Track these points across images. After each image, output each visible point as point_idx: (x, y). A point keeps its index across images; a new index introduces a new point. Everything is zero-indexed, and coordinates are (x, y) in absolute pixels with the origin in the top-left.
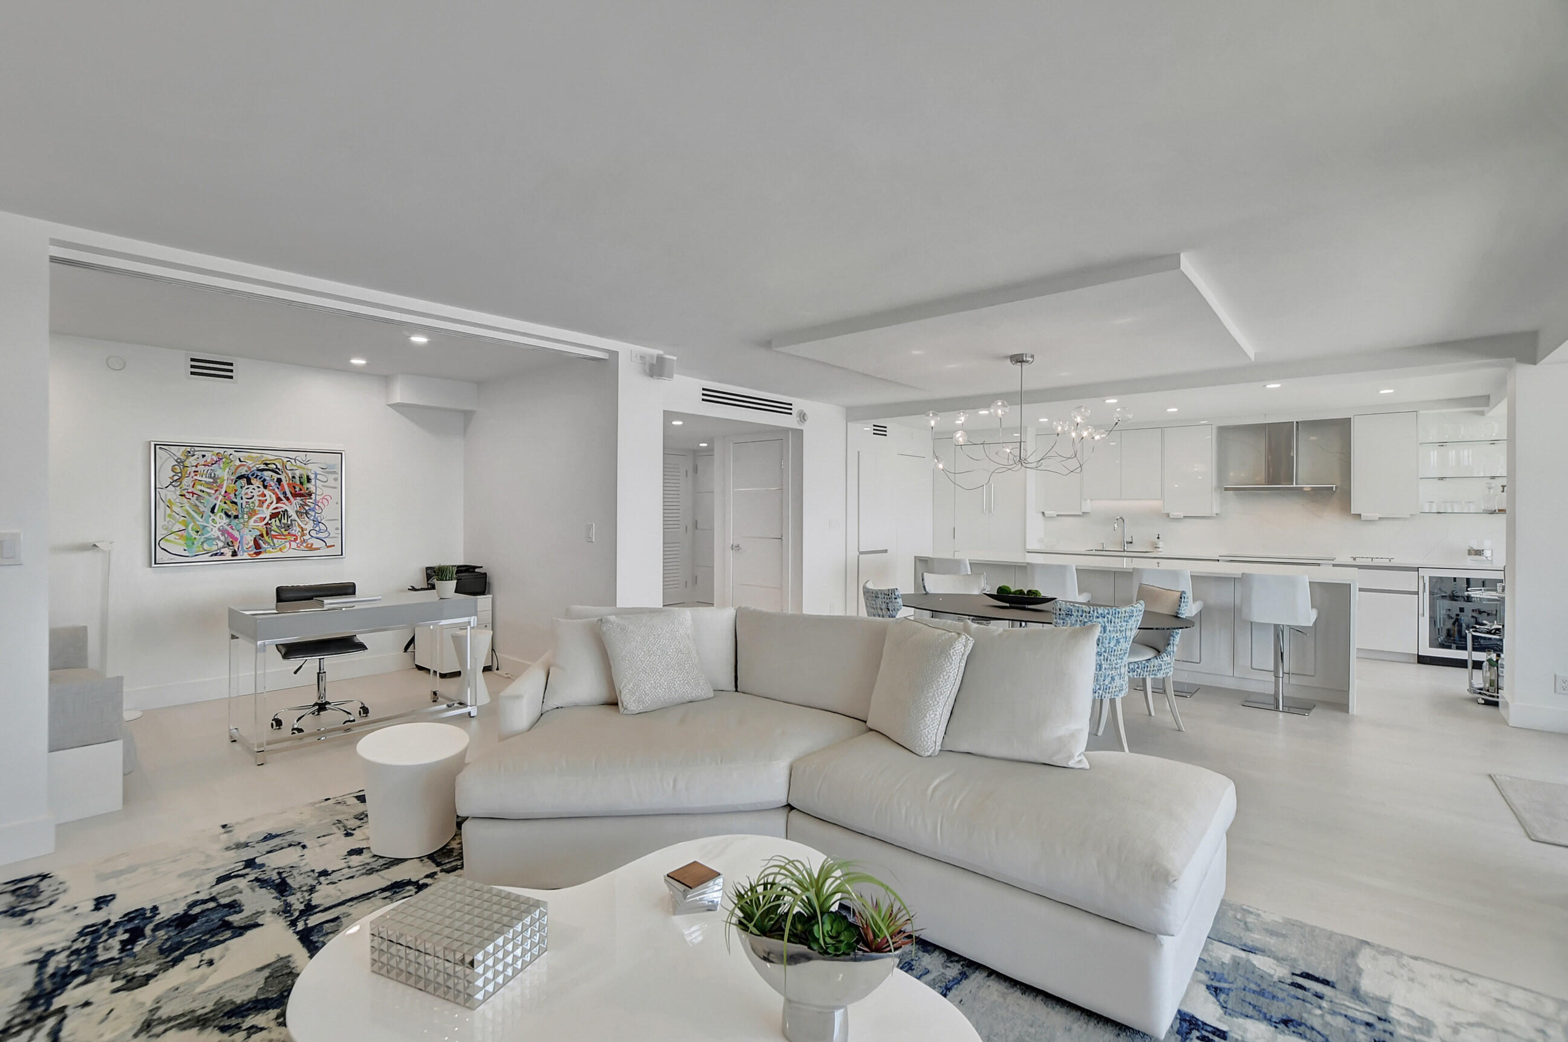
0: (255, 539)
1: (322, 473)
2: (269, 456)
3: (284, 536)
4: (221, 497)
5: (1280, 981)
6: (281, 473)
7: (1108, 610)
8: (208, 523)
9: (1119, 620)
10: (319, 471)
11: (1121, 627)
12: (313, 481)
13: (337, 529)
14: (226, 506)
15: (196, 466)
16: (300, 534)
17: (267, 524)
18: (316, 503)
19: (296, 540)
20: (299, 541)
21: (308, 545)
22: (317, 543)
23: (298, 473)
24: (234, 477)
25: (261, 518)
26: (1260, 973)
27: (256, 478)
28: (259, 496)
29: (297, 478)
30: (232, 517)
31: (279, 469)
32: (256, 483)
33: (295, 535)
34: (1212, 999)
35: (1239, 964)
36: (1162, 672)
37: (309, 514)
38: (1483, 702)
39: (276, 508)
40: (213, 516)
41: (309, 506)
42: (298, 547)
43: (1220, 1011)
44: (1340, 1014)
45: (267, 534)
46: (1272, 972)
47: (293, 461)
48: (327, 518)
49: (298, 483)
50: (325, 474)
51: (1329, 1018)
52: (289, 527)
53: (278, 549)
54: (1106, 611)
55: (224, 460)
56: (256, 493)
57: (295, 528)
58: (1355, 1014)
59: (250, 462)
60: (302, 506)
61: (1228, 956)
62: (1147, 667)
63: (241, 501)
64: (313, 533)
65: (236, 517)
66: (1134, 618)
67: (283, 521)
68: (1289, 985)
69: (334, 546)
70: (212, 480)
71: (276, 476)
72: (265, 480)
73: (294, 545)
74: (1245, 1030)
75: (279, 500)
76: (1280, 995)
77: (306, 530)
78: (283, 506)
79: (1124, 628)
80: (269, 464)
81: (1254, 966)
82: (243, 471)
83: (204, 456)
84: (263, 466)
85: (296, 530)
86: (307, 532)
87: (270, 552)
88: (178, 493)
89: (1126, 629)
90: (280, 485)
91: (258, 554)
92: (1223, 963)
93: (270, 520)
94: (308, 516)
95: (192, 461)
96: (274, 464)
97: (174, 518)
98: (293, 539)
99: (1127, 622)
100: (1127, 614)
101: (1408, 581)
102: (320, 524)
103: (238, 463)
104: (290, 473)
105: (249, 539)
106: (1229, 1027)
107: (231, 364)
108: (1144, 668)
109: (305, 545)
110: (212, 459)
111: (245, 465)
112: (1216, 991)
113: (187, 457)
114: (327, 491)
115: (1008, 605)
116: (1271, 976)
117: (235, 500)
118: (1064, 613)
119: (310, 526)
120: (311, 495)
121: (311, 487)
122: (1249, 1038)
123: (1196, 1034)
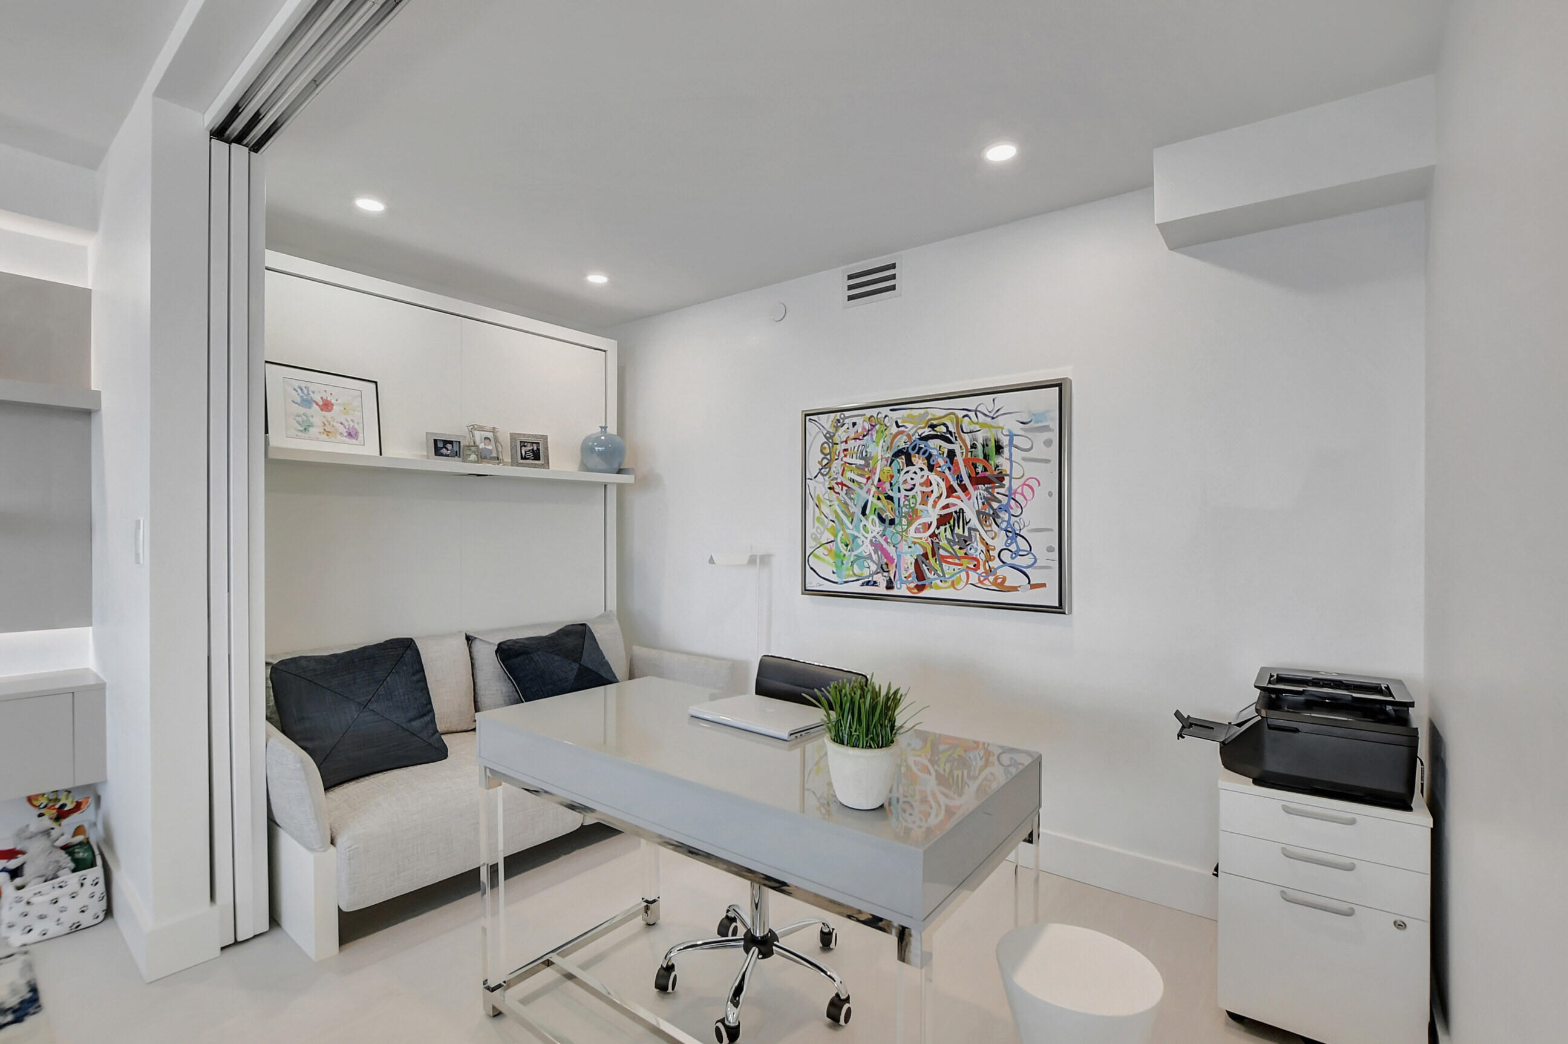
0: (916, 560)
1: (1022, 433)
2: (937, 411)
3: (959, 558)
4: (873, 489)
6: (953, 440)
8: (859, 532)
10: (1017, 428)
12: (1006, 450)
13: (1050, 549)
14: (879, 504)
15: (846, 442)
16: (983, 556)
17: (933, 535)
18: (1010, 495)
19: (976, 567)
20: (981, 570)
21: (996, 579)
22: (1014, 578)
23: (980, 437)
24: (889, 455)
25: (924, 524)
27: (918, 453)
28: (921, 485)
29: (980, 447)
30: (887, 522)
31: (951, 433)
32: (919, 461)
33: (975, 559)
37: (999, 517)
39: (947, 506)
40: (864, 522)
41: (1000, 501)
42: (980, 582)
45: (934, 555)
47: (972, 414)
48: (1032, 527)
49: (981, 457)
50: (1029, 435)
52: (966, 542)
53: (949, 583)
55: (877, 427)
56: (918, 480)
57: (975, 545)
59: (909, 426)
60: (987, 501)
63: (899, 495)
64: (1006, 556)
65: (892, 522)
67: (956, 530)
69: (1044, 585)
70: (862, 462)
71: (947, 447)
72: (930, 455)
73: (974, 577)
75: (951, 491)
77: (994, 550)
78: (958, 502)
80: (936, 426)
82: (901, 443)
83: (854, 424)
84: (927, 432)
85: (977, 549)
86: (994, 553)
87: (938, 587)
88: (827, 485)
90: (952, 463)
91: (920, 588)
93: (938, 528)
94: (999, 521)
95: (841, 435)
96: (944, 424)
97: (823, 523)
98: (972, 566)
102: (1019, 538)
103: (894, 430)
104: (967, 438)
105: (908, 561)
107: (893, 266)
109: (991, 578)
110: (864, 428)
111: (902, 432)
113: (837, 428)
114: (1032, 470)
117: (890, 493)
119: (999, 542)
120: (1003, 479)
121: (1002, 461)
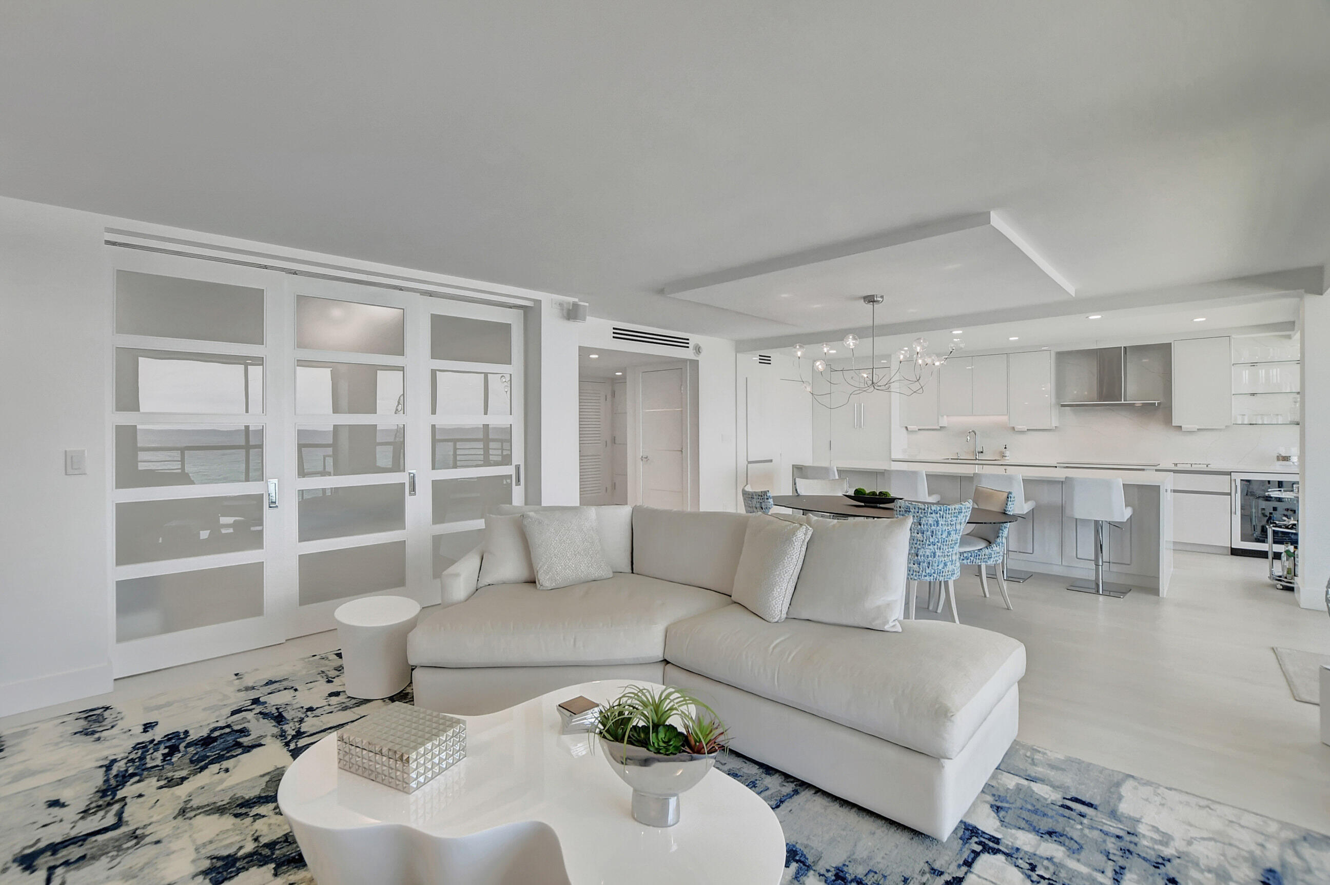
5: (1052, 804)
7: (940, 507)
9: (950, 516)
11: (951, 521)
26: (1037, 797)
34: (993, 814)
35: (1021, 790)
36: (992, 559)
38: (1281, 587)
43: (998, 823)
44: (1097, 829)
46: (1047, 796)
51: (1086, 831)
54: (939, 508)
58: (1110, 829)
61: (1013, 783)
62: (979, 555)
66: (962, 514)
68: (1059, 806)
74: (1016, 838)
76: (1050, 813)
79: (954, 523)
81: (1033, 792)
89: (956, 523)
92: (1008, 789)
99: (957, 517)
100: (956, 511)
101: (1222, 484)
106: (1003, 835)
108: (977, 556)
112: (998, 809)
115: (863, 504)
116: (1046, 799)
118: (903, 510)
122: (1018, 844)
123: (975, 839)
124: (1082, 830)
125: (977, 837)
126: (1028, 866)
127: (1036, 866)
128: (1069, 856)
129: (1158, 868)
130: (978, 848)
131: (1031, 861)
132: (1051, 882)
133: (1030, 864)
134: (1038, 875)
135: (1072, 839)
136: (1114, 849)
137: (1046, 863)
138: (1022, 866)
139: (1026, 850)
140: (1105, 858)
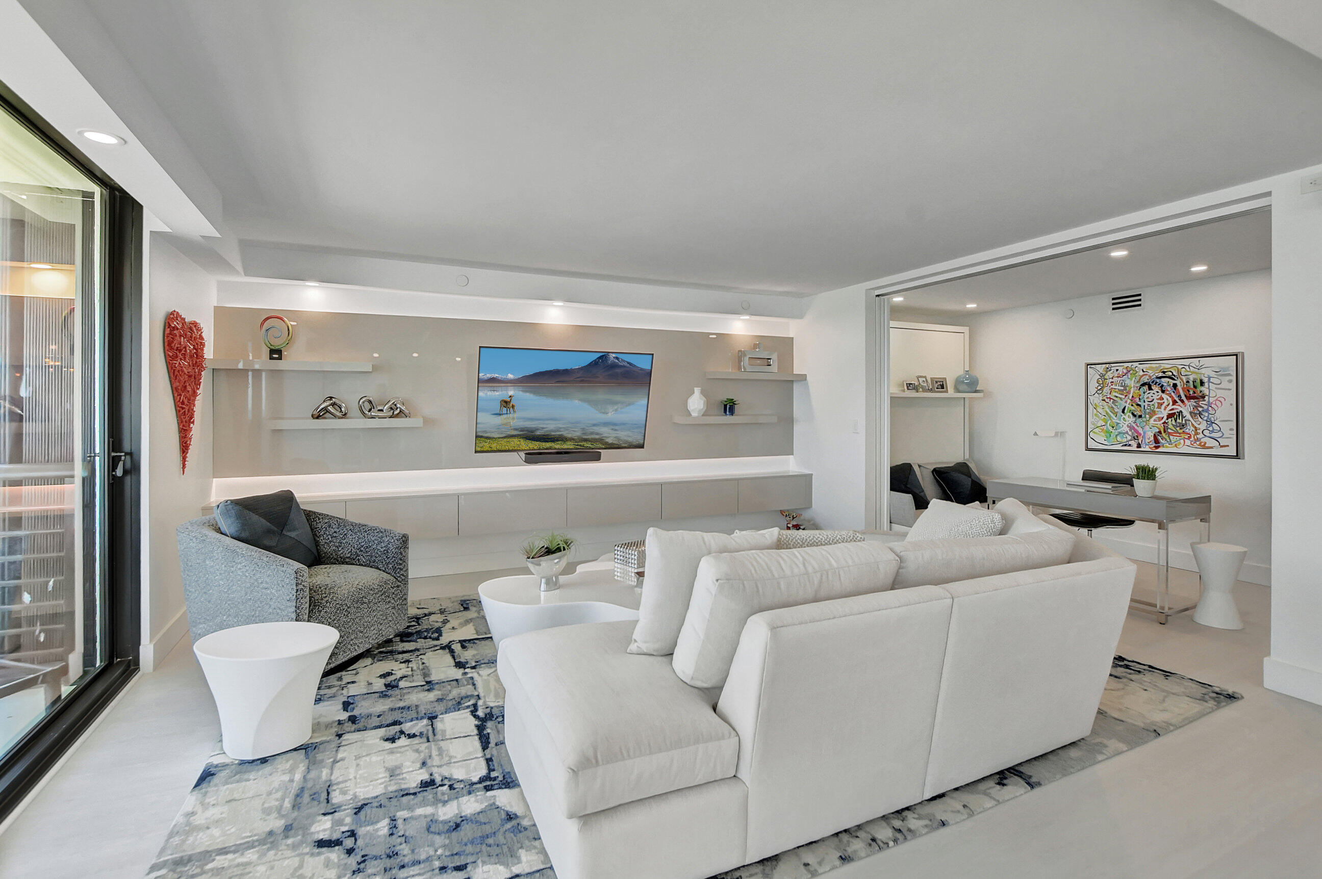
0: (1155, 435)
1: (1216, 376)
2: (1166, 365)
3: (1180, 433)
4: (1129, 401)
5: (475, 862)
6: (1176, 379)
8: (1120, 421)
10: (1213, 374)
12: (1206, 385)
13: (1231, 429)
14: (1133, 408)
15: (1112, 378)
16: (1193, 433)
17: (1165, 423)
18: (1209, 405)
19: (1190, 437)
20: (1192, 439)
21: (1200, 443)
22: (1210, 442)
23: (1191, 378)
24: (1138, 385)
25: (1159, 418)
26: (492, 860)
27: (1155, 384)
28: (1157, 399)
29: (1191, 383)
30: (1137, 416)
31: (1174, 376)
32: (1156, 388)
33: (1189, 434)
34: (508, 808)
35: (512, 856)
37: (1202, 415)
39: (1172, 409)
40: (1124, 416)
41: (1203, 407)
42: (1192, 445)
43: (498, 803)
44: (424, 861)
45: (1165, 432)
46: (486, 868)
47: (1187, 368)
48: (1221, 419)
49: (1192, 387)
50: (1219, 377)
51: (432, 853)
52: (1183, 426)
53: (1174, 445)
55: (1131, 372)
56: (1155, 397)
57: (1189, 427)
58: (413, 871)
59: (1150, 372)
60: (1196, 407)
63: (1144, 404)
64: (1206, 432)
65: (1140, 416)
67: (1178, 421)
68: (468, 864)
69: (1228, 446)
70: (1123, 388)
71: (1172, 382)
72: (1162, 386)
73: (1188, 442)
74: (477, 801)
75: (1175, 402)
76: (469, 848)
77: (1200, 429)
78: (1178, 408)
80: (1166, 372)
81: (502, 863)
82: (1145, 379)
83: (1117, 370)
84: (1161, 375)
85: (1190, 429)
86: (1200, 431)
87: (1167, 447)
88: (1101, 398)
90: (1175, 389)
91: (1157, 447)
93: (1167, 419)
94: (1202, 416)
95: (1110, 374)
96: (1171, 371)
97: (1098, 417)
98: (1186, 437)
102: (1214, 424)
103: (1142, 373)
104: (1184, 379)
105: (1150, 435)
107: (1140, 295)
109: (1198, 443)
110: (1123, 372)
111: (1146, 374)
112: (510, 817)
113: (1107, 372)
114: (1220, 393)
116: (484, 863)
117: (1139, 403)
119: (1203, 426)
120: (1204, 397)
121: (1205, 389)
122: (472, 798)
123: (501, 778)
124: (436, 851)
125: (501, 781)
126: (455, 786)
127: (450, 790)
128: (434, 815)
129: (363, 856)
130: (493, 774)
131: (455, 791)
132: (435, 786)
133: (454, 789)
134: (445, 785)
135: (439, 834)
136: (403, 850)
137: (446, 798)
138: (458, 783)
139: (465, 797)
140: (407, 834)
